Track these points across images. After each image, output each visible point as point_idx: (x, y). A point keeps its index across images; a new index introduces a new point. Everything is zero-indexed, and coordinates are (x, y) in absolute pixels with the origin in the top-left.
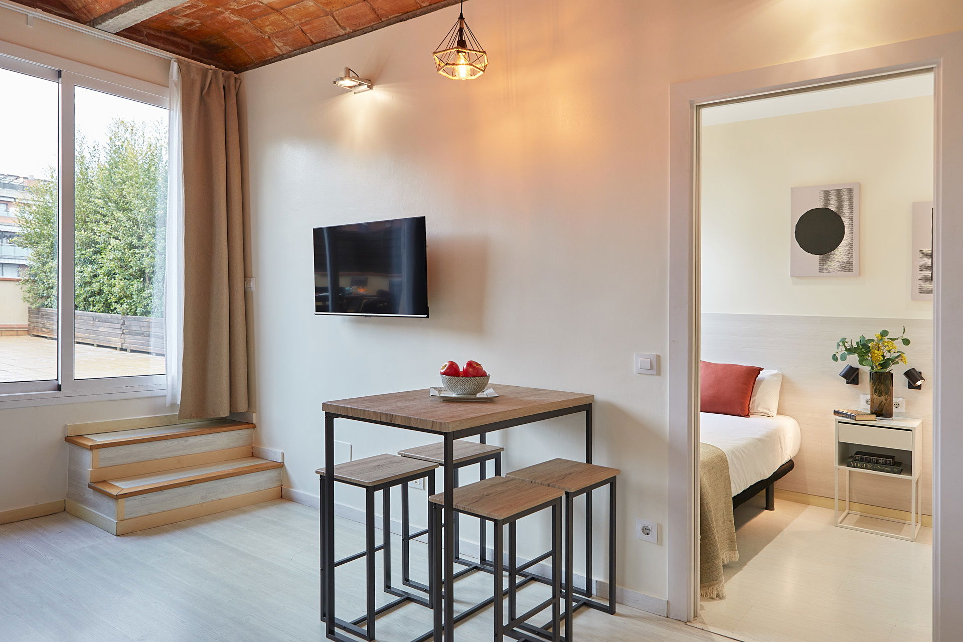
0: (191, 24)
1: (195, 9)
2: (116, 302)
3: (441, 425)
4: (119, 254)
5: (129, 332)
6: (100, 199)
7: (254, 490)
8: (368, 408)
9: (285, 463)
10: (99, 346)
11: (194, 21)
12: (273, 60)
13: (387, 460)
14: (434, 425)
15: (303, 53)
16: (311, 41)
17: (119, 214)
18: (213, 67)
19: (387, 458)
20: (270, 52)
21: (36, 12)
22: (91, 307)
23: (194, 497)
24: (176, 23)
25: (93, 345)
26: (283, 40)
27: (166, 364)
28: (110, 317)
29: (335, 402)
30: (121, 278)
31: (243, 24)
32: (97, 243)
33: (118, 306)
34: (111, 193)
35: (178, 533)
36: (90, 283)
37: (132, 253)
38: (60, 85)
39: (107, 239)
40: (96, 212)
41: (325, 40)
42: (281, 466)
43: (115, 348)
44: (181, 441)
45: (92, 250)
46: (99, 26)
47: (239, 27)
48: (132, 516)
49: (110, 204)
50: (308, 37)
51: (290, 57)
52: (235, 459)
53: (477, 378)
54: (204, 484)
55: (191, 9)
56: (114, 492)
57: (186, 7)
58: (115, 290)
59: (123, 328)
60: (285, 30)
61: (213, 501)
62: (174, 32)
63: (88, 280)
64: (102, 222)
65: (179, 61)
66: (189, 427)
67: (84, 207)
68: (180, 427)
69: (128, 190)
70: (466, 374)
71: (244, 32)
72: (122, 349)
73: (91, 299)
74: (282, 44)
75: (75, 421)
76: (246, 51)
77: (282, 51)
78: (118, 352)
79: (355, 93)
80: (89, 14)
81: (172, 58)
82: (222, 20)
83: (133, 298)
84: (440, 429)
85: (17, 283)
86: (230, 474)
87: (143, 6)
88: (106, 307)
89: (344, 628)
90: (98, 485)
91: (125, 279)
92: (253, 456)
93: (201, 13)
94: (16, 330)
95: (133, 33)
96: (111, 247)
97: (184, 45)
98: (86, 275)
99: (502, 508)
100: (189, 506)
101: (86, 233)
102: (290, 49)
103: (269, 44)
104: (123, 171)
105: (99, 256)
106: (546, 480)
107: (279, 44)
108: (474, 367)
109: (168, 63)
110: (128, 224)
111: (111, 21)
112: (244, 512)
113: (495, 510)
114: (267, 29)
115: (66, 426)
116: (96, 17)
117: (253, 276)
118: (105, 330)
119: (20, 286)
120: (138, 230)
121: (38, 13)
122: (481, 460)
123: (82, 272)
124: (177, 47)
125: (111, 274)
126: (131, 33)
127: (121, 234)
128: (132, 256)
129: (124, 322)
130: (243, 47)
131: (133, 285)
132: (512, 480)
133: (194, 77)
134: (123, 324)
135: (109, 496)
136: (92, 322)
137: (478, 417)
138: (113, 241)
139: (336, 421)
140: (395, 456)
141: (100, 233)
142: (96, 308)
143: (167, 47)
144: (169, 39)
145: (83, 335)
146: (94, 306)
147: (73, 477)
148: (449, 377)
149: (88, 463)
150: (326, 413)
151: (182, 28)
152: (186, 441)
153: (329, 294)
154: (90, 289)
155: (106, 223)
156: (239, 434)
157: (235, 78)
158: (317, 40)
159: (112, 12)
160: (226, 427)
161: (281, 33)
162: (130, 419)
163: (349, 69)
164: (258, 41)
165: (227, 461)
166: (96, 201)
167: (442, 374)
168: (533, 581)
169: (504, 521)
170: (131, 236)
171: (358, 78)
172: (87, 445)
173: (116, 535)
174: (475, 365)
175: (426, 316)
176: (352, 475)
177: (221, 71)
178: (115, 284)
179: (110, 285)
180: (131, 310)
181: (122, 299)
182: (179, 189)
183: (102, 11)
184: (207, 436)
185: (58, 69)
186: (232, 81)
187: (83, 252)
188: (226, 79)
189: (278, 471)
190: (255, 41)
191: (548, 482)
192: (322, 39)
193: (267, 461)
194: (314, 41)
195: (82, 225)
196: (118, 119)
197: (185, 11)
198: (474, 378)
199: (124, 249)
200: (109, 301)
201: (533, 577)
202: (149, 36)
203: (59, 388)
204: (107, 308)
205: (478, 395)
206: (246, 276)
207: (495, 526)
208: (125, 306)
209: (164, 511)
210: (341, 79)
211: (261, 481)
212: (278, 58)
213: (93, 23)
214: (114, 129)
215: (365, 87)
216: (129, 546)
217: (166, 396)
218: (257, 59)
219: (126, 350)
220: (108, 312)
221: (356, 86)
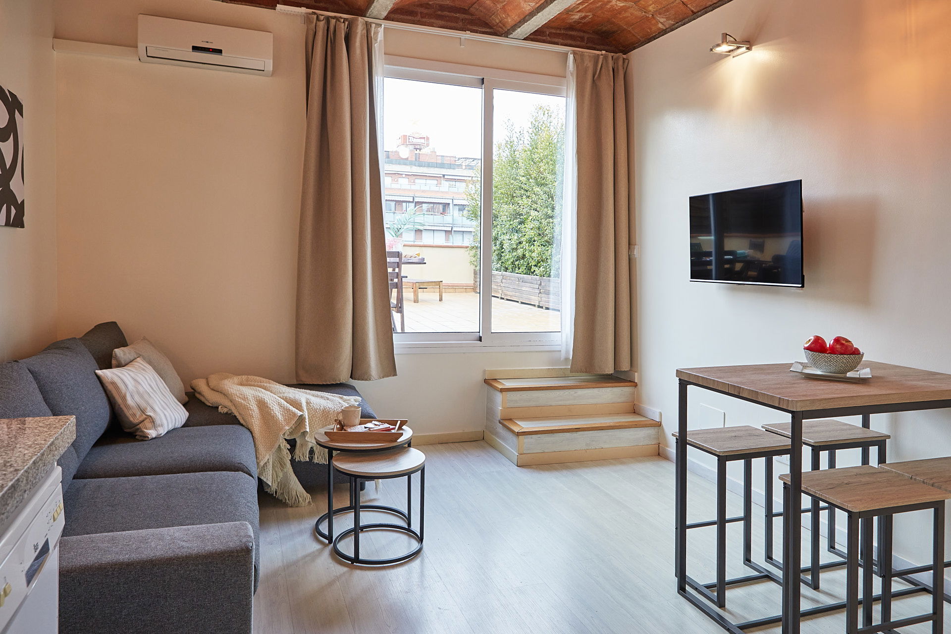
0: (584, 17)
1: (586, 4)
2: (535, 266)
3: (788, 403)
4: (537, 224)
5: (544, 292)
6: (523, 176)
7: (632, 444)
8: (718, 378)
9: (663, 423)
10: (522, 303)
11: (587, 14)
12: (657, 36)
13: (749, 432)
14: (781, 402)
15: (684, 24)
16: (692, 11)
17: (537, 189)
18: (604, 52)
19: (747, 430)
20: (654, 28)
21: (466, 34)
22: (517, 269)
23: (579, 443)
24: (572, 19)
25: (518, 302)
26: (666, 15)
27: (561, 324)
28: (530, 278)
29: (688, 369)
30: (538, 244)
31: (629, 8)
32: (522, 215)
33: (536, 269)
34: (532, 171)
35: (565, 472)
36: (516, 249)
37: (548, 223)
38: (483, 90)
39: (529, 211)
40: (521, 188)
41: (706, 8)
42: (659, 425)
43: (534, 305)
44: (572, 392)
45: (518, 220)
46: (511, 36)
47: (626, 11)
48: (529, 452)
49: (531, 180)
50: (689, 8)
51: (673, 30)
52: (617, 414)
53: (845, 356)
54: (591, 432)
55: (583, 5)
56: (516, 429)
57: (579, 4)
58: (534, 255)
59: (540, 288)
60: (667, 5)
61: (596, 449)
62: (571, 27)
63: (515, 246)
64: (524, 197)
65: (574, 53)
66: (578, 380)
67: (512, 184)
68: (570, 380)
69: (544, 167)
70: (832, 350)
71: (630, 15)
72: (539, 307)
73: (517, 263)
74: (665, 19)
75: (493, 368)
76: (633, 32)
77: (665, 26)
78: (536, 308)
79: (733, 57)
80: (504, 27)
81: (569, 51)
82: (610, 8)
83: (548, 262)
84: (787, 406)
85: (466, 249)
86: (611, 426)
87: (542, 12)
88: (528, 269)
89: (696, 589)
90: (507, 421)
91: (542, 245)
92: (634, 412)
93: (591, 6)
94: (465, 287)
95: (538, 35)
96: (532, 217)
97: (580, 37)
98: (513, 242)
99: (861, 500)
100: (575, 450)
101: (513, 206)
102: (672, 23)
103: (653, 22)
104: (540, 150)
105: (523, 226)
106: (931, 479)
107: (662, 20)
108: (843, 344)
109: (566, 55)
110: (544, 197)
111: (519, 30)
112: (622, 463)
113: (850, 501)
114: (650, 8)
115: (485, 371)
116: (509, 28)
117: (637, 243)
118: (527, 289)
119: (468, 252)
120: (552, 202)
121: (467, 35)
122: (864, 445)
123: (510, 239)
124: (574, 40)
125: (531, 241)
126: (537, 36)
127: (539, 206)
128: (547, 225)
129: (541, 283)
130: (630, 29)
131: (548, 250)
132: (887, 472)
133: (587, 65)
134: (540, 285)
135: (512, 431)
136: (517, 283)
137: (834, 398)
138: (533, 213)
139: (690, 388)
140: (756, 429)
141: (523, 206)
142: (520, 270)
143: (566, 42)
144: (567, 34)
145: (511, 294)
146: (519, 269)
147: (489, 412)
148: (812, 353)
149: (500, 402)
150: (680, 380)
151: (577, 22)
152: (575, 393)
153: (713, 258)
154: (516, 254)
155: (528, 197)
156: (622, 390)
157: (624, 59)
158: (698, 9)
159: (520, 22)
160: (612, 383)
161: (664, 9)
162: (532, 369)
163: (727, 34)
164: (643, 21)
165: (611, 414)
166: (521, 179)
167: (806, 349)
168: (924, 592)
169: (860, 514)
170: (547, 207)
171: (735, 42)
172: (499, 388)
173: (517, 466)
174: (844, 342)
175: (800, 286)
176: (705, 442)
177: (610, 55)
178: (534, 249)
179: (530, 251)
180: (546, 272)
181: (540, 262)
182: (573, 167)
183: (514, 23)
184: (594, 389)
185: (482, 77)
186: (621, 62)
187: (512, 223)
188: (615, 61)
189: (656, 429)
190: (640, 21)
191: (932, 482)
192: (702, 8)
193: (646, 419)
194: (695, 11)
195: (511, 200)
196: (537, 106)
197: (578, 7)
198: (842, 356)
199: (541, 219)
200: (530, 264)
201: (925, 588)
202: (550, 35)
203: (480, 339)
204: (529, 271)
205: (849, 374)
206: (630, 244)
207: (850, 517)
208: (541, 269)
209: (555, 452)
210: (718, 45)
211: (640, 437)
212: (661, 34)
213: (506, 34)
214: (534, 114)
215: (744, 49)
216: (527, 477)
217: (560, 351)
218: (643, 38)
219: (542, 307)
220: (529, 274)
221: (735, 49)
